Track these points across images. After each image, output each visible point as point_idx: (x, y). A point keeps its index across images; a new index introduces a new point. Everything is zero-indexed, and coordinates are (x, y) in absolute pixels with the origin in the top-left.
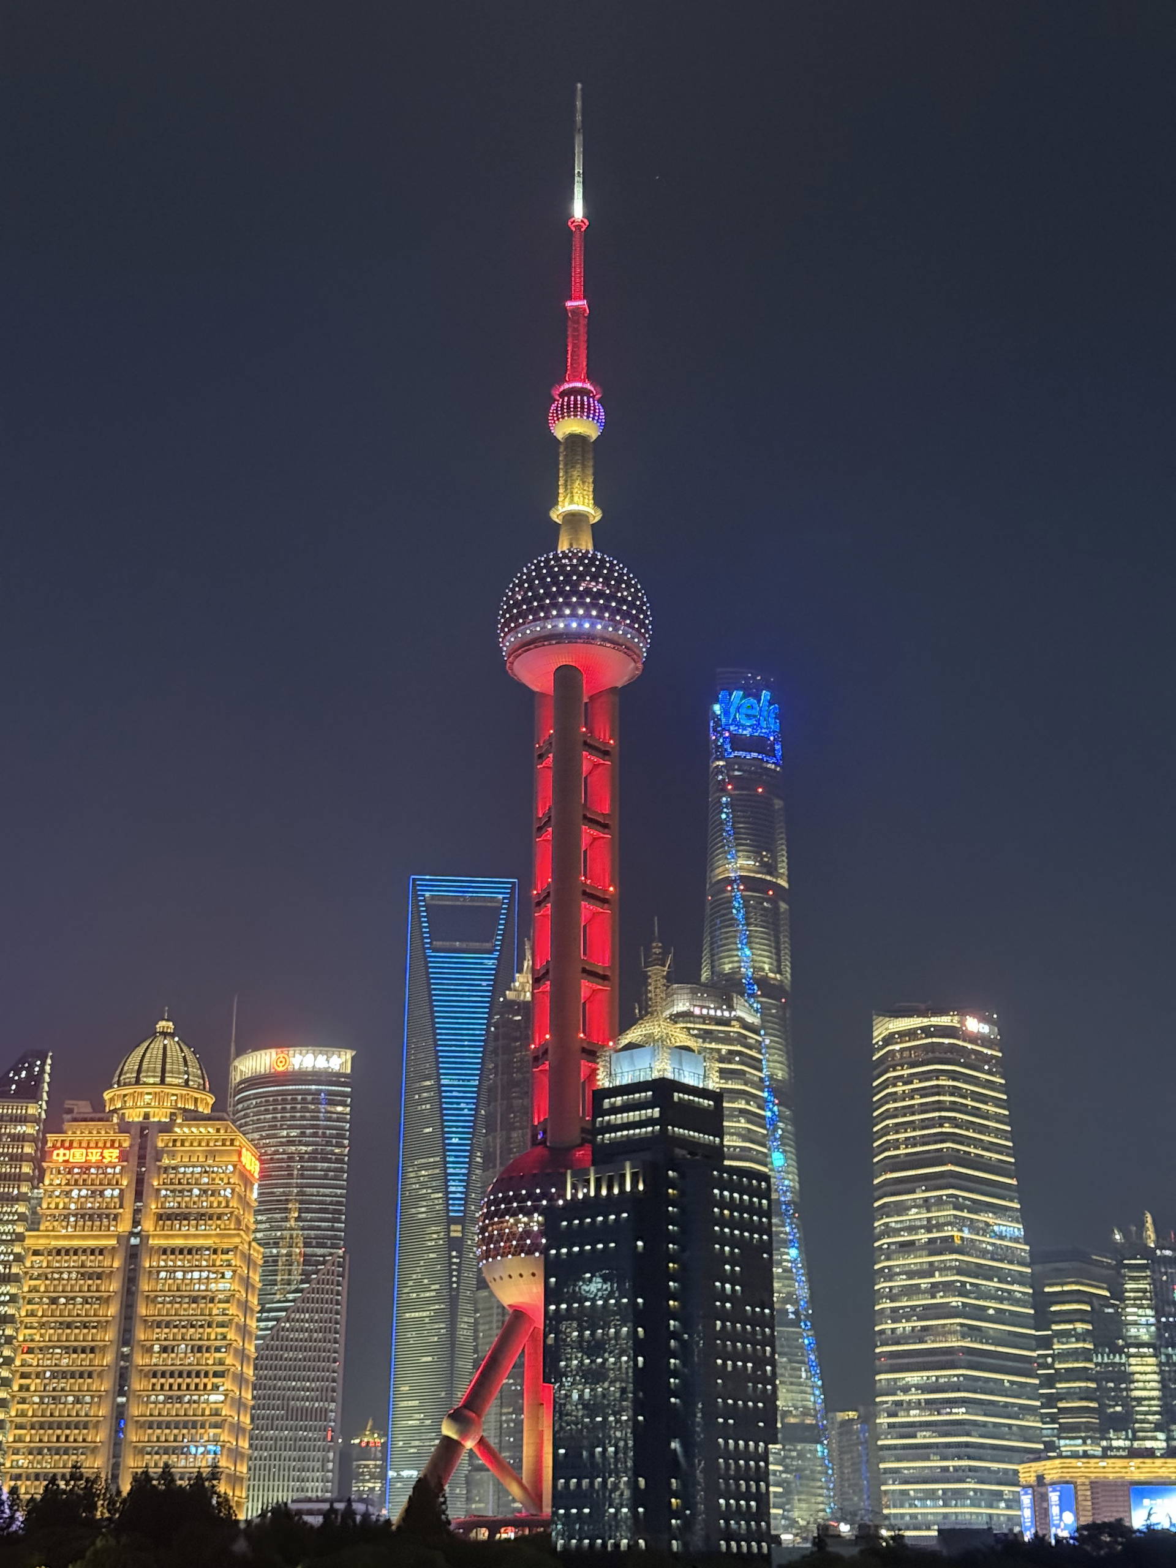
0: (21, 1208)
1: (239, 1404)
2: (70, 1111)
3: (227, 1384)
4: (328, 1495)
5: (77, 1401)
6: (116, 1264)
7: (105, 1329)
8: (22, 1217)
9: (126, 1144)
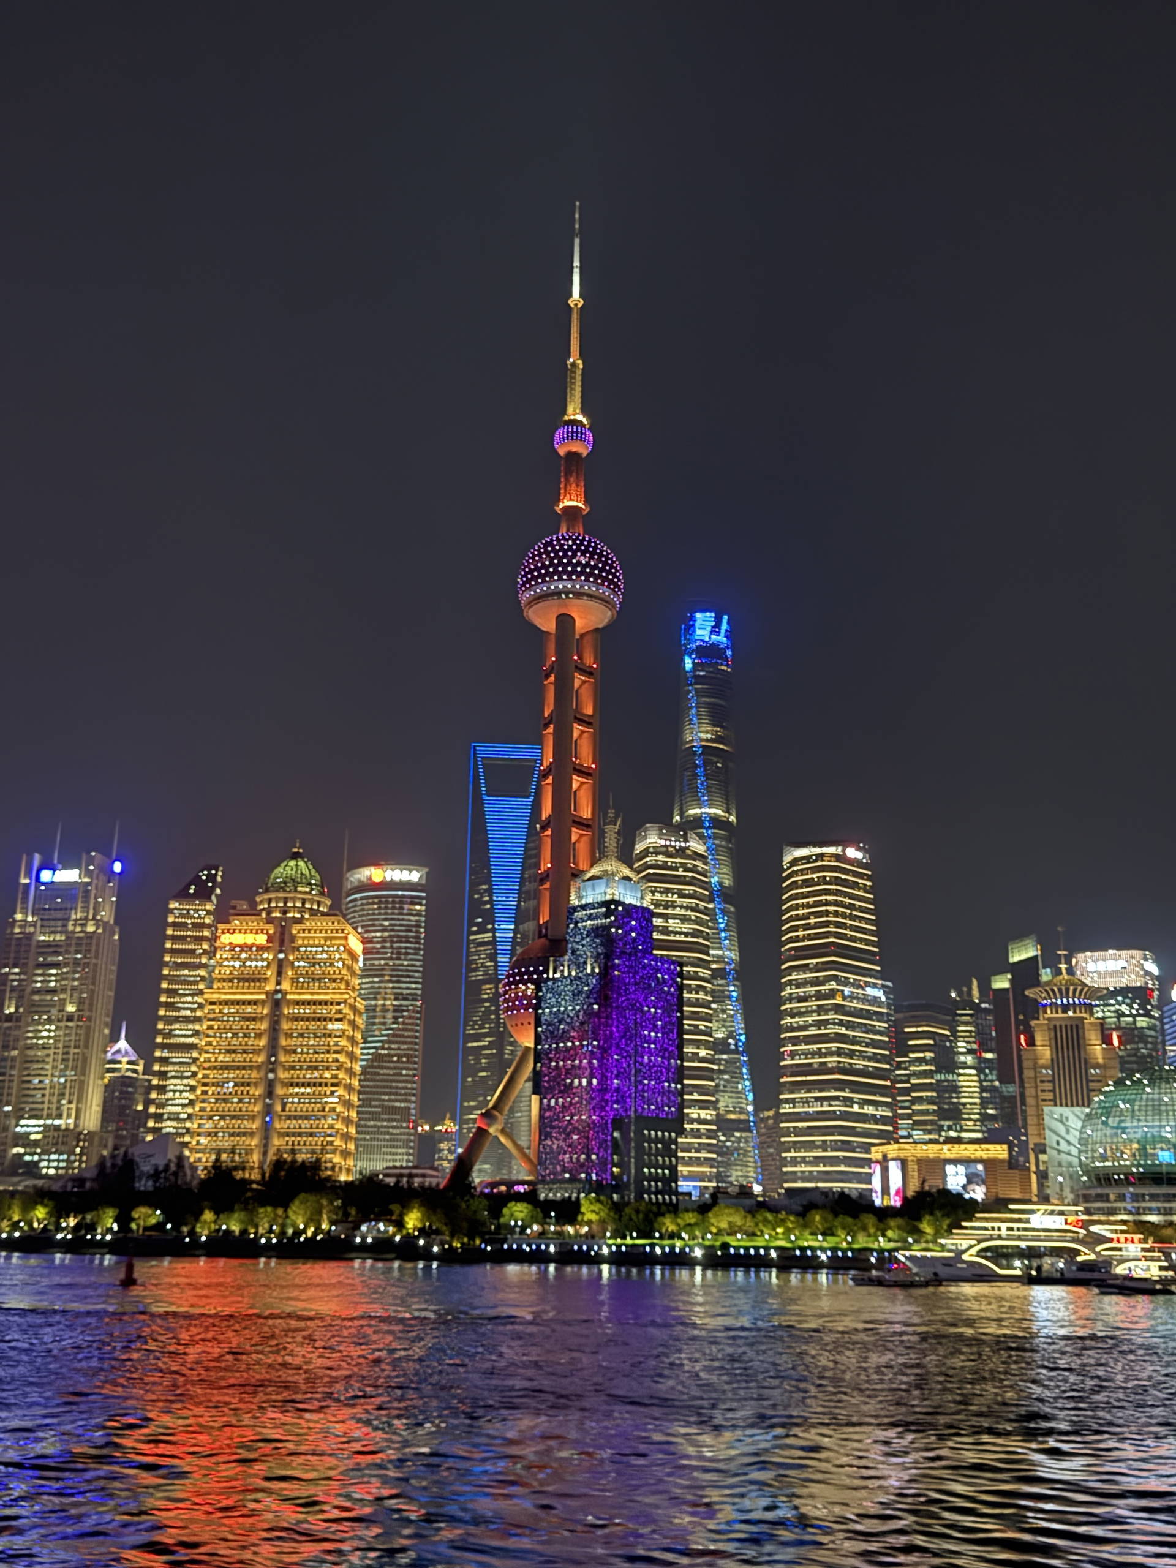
0: (202, 972)
1: (348, 1104)
2: (234, 908)
3: (341, 1091)
4: (410, 1164)
5: (240, 1101)
6: (265, 1012)
7: (259, 1054)
8: (203, 979)
9: (271, 932)
